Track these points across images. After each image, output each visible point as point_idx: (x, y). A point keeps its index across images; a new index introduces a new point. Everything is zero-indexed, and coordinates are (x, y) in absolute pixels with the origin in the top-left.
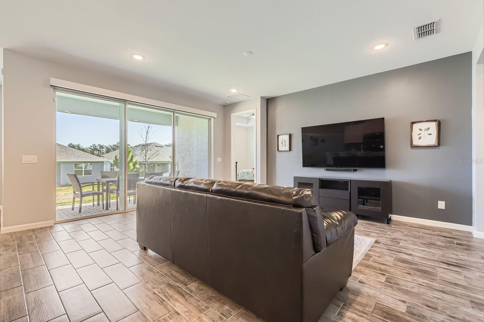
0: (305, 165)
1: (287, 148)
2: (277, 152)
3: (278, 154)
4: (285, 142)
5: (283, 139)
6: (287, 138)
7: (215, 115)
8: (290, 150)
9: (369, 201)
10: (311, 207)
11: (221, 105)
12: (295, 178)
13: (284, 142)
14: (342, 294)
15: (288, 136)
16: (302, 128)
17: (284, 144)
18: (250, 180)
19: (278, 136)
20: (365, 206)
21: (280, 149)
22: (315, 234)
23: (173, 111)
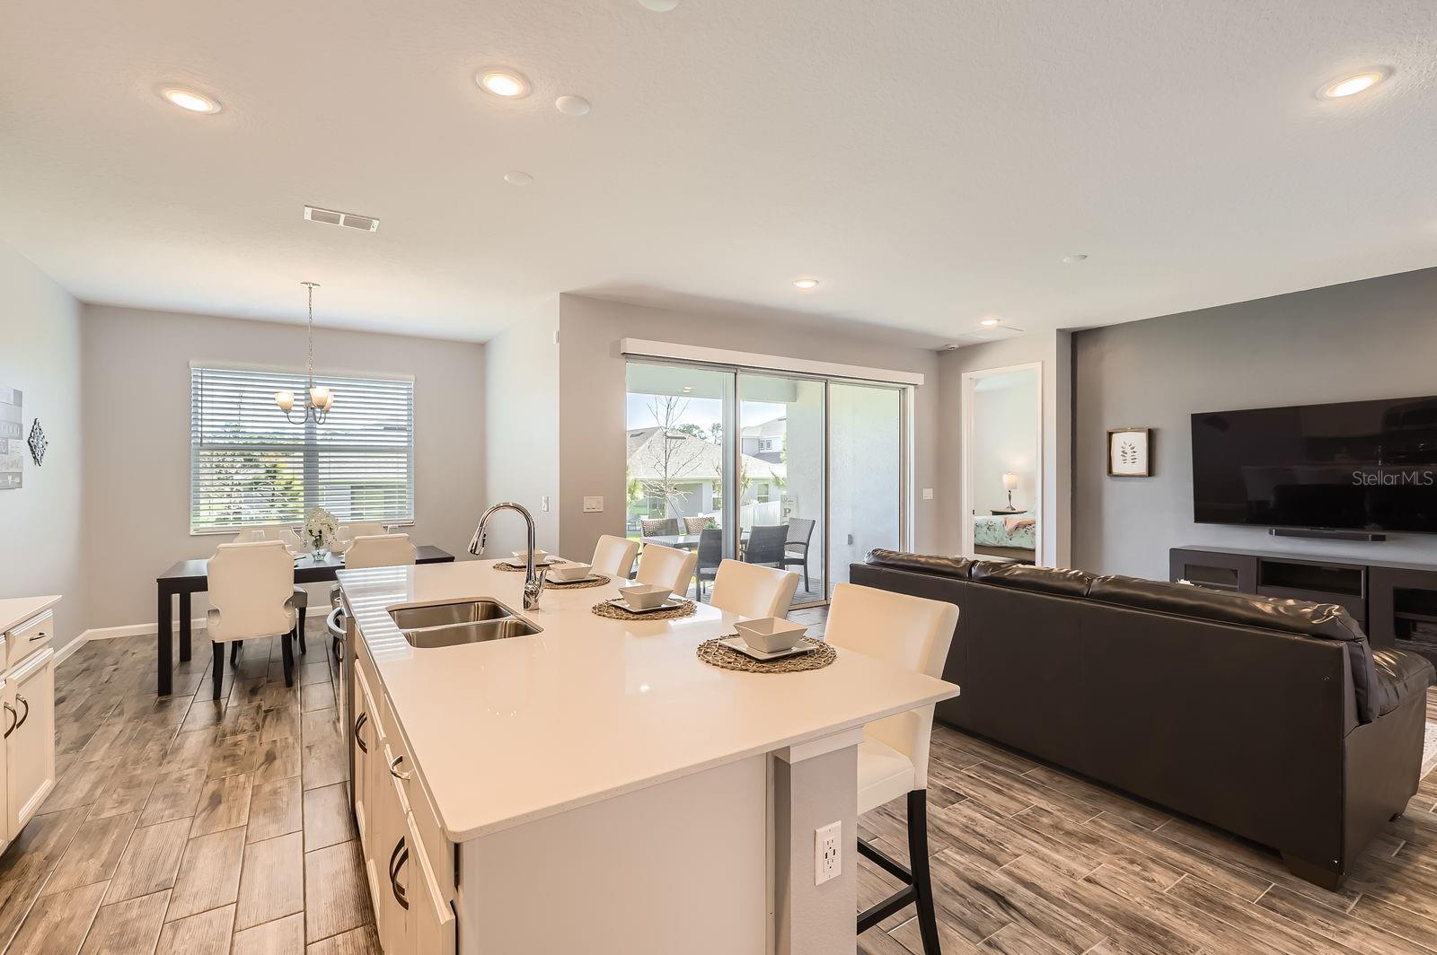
0: (1202, 515)
1: (1141, 467)
2: (1107, 480)
3: (1110, 487)
4: (1135, 452)
5: (1125, 443)
6: (1140, 440)
7: (919, 379)
8: (1151, 471)
9: (1419, 625)
10: (1354, 640)
11: (931, 351)
12: (1175, 554)
13: (1128, 450)
14: (1397, 826)
15: (1143, 437)
16: (1193, 416)
17: (1129, 456)
18: (999, 545)
19: (1110, 434)
20: (1411, 642)
21: (1115, 471)
22: (1362, 688)
23: (826, 379)
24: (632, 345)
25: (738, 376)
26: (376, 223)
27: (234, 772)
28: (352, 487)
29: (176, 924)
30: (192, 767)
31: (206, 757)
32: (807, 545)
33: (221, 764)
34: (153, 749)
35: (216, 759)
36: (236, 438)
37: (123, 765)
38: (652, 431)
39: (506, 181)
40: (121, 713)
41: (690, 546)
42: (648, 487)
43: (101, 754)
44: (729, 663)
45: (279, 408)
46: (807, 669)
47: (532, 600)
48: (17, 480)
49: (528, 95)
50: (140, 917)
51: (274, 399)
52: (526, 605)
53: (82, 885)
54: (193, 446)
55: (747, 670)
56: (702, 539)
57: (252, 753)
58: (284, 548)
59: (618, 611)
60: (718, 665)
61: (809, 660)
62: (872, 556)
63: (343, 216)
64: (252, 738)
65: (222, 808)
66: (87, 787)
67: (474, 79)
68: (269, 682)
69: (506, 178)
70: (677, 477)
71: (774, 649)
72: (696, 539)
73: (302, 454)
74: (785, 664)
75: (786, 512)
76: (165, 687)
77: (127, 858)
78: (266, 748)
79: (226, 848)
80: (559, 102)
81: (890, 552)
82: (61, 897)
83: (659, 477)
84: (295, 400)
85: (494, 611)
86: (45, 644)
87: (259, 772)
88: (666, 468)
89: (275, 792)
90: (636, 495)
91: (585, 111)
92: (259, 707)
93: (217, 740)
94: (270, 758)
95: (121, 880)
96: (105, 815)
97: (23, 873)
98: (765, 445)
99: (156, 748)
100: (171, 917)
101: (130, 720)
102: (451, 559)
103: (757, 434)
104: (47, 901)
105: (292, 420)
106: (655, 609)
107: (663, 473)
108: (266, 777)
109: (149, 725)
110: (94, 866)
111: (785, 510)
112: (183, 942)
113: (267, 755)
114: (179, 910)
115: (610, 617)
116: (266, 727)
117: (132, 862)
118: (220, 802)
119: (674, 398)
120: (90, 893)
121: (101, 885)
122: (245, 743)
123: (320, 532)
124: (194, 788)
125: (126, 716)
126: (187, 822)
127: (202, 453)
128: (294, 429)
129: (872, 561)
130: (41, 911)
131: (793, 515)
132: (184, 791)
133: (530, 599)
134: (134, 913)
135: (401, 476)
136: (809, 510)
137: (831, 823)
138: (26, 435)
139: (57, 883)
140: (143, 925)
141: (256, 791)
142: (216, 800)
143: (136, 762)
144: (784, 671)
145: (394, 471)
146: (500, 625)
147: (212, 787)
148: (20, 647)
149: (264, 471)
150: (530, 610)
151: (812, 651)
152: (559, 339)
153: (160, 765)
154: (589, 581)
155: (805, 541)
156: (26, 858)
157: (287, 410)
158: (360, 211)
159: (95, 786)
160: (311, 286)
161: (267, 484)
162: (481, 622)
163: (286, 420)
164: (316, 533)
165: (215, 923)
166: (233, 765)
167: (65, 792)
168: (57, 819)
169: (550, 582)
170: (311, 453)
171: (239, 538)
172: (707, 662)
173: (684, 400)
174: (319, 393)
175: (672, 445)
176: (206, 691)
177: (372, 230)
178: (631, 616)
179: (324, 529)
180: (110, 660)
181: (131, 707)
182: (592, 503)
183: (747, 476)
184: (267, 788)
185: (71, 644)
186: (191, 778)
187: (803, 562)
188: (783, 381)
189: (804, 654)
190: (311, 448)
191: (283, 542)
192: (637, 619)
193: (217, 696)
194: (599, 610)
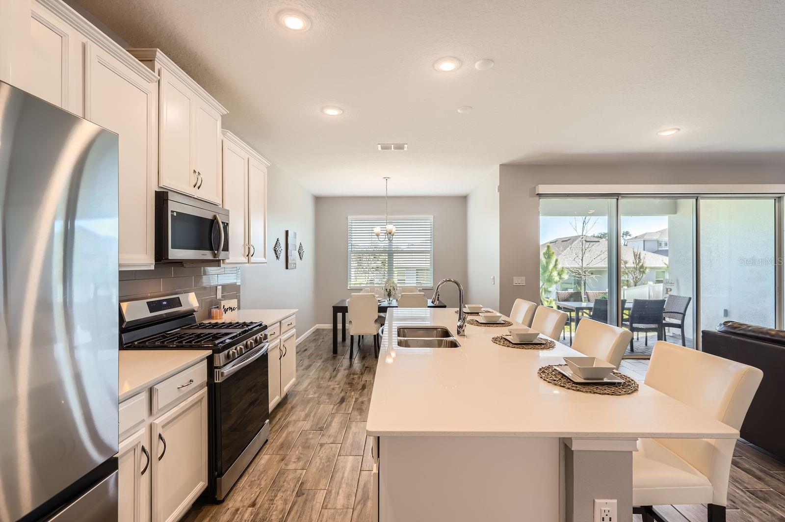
23: (697, 197)
24: (543, 189)
25: (619, 201)
26: (406, 146)
27: (350, 390)
28: (417, 270)
29: (322, 445)
30: (338, 385)
31: (343, 382)
32: (684, 315)
33: (347, 386)
34: (328, 374)
35: (345, 383)
36: (375, 248)
37: (318, 378)
38: (576, 238)
39: (459, 113)
40: (321, 358)
41: (590, 309)
42: (571, 271)
43: (313, 373)
44: (555, 380)
45: (375, 234)
46: (608, 394)
47: (461, 330)
48: (295, 266)
49: (461, 67)
50: (312, 438)
51: (386, 228)
52: (459, 333)
53: (298, 420)
54: (349, 252)
55: (563, 387)
56: (595, 305)
57: (358, 384)
58: (374, 296)
59: (506, 342)
60: (546, 381)
61: (613, 389)
62: (723, 326)
63: (393, 145)
64: (359, 378)
65: (344, 404)
66: (307, 384)
67: (434, 67)
68: (369, 355)
69: (459, 111)
70: (591, 266)
71: (589, 377)
72: (592, 305)
73: (387, 255)
74: (594, 388)
75: (667, 290)
76: (335, 351)
77: (312, 414)
78: (363, 383)
79: (342, 420)
80: (477, 66)
81: (742, 325)
82: (292, 423)
83: (577, 266)
84: (381, 230)
85: (446, 333)
86: (293, 327)
87: (359, 392)
88: (582, 260)
89: (362, 403)
90: (563, 276)
91: (492, 65)
92: (364, 365)
93: (348, 376)
94: (364, 387)
95: (309, 422)
96: (309, 396)
97: (285, 411)
98: (663, 244)
99: (329, 374)
100: (321, 442)
101: (323, 362)
102: (445, 307)
103: (656, 237)
104: (289, 423)
105: (380, 239)
106: (528, 343)
107: (580, 264)
108: (361, 395)
109: (328, 365)
110: (303, 414)
111: (667, 289)
112: (322, 453)
113: (363, 386)
114: (324, 440)
115: (499, 344)
116: (365, 374)
117: (314, 417)
118: (344, 401)
119: (588, 218)
120: (301, 424)
121: (304, 422)
122: (356, 379)
123: (390, 290)
124: (338, 394)
125: (322, 360)
126: (332, 406)
127: (352, 255)
128: (383, 244)
129: (723, 329)
130: (287, 426)
131: (674, 293)
132: (334, 394)
133: (460, 330)
134: (311, 436)
135: (427, 265)
136: (686, 291)
137: (608, 499)
138: (298, 249)
139: (293, 418)
140: (312, 441)
141: (357, 399)
142: (342, 400)
143: (322, 378)
144: (590, 392)
145: (426, 262)
146: (444, 341)
147: (343, 394)
148: (284, 328)
149: (380, 262)
150: (460, 335)
151: (619, 384)
152: (499, 190)
153: (329, 381)
154: (500, 324)
155: (682, 311)
156: (287, 405)
157: (378, 235)
158: (399, 142)
159: (309, 385)
160: (387, 179)
161: (382, 268)
162: (440, 338)
163: (377, 239)
164: (388, 291)
165: (333, 449)
166: (351, 387)
167: (301, 385)
168: (296, 394)
169: (478, 322)
170: (390, 254)
171: (363, 291)
172: (541, 378)
173: (593, 218)
174: (390, 227)
175: (587, 246)
176: (348, 356)
177: (406, 149)
178: (511, 345)
179: (391, 289)
180: (322, 337)
181: (325, 356)
182: (519, 280)
183: (645, 265)
184: (360, 400)
185: (311, 329)
186: (337, 389)
187: (681, 326)
188: (667, 201)
189: (613, 384)
190: (391, 252)
191: (374, 294)
192: (514, 347)
193: (351, 357)
194: (495, 340)
